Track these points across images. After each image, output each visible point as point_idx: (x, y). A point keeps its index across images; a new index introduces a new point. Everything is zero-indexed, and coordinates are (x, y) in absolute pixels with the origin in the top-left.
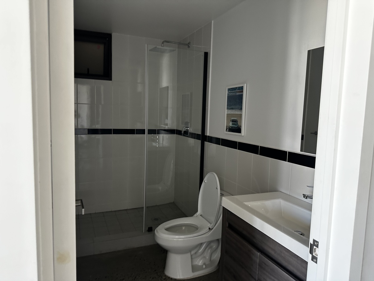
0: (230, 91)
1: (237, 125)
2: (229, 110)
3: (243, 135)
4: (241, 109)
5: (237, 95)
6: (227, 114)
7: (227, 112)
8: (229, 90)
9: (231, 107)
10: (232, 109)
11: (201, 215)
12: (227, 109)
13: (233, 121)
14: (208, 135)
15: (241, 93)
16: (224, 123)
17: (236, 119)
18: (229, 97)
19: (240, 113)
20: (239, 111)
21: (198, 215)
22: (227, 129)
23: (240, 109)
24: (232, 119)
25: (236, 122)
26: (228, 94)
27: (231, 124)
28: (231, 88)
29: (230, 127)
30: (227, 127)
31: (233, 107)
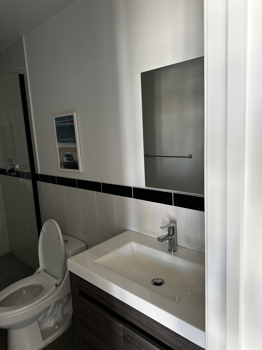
0: (58, 121)
1: (73, 160)
2: (61, 143)
3: (81, 171)
4: (75, 142)
5: (67, 125)
6: (59, 148)
7: (59, 145)
8: (57, 119)
9: (62, 140)
10: (64, 142)
11: (44, 270)
12: (58, 142)
13: (67, 156)
14: (39, 173)
15: (72, 124)
16: (57, 159)
17: (70, 153)
18: (58, 128)
19: (74, 147)
20: (72, 144)
21: (41, 270)
22: (61, 166)
23: (73, 142)
24: (66, 153)
25: (70, 157)
26: (56, 125)
27: (65, 160)
28: (59, 118)
29: (65, 163)
30: (61, 163)
31: (64, 139)
